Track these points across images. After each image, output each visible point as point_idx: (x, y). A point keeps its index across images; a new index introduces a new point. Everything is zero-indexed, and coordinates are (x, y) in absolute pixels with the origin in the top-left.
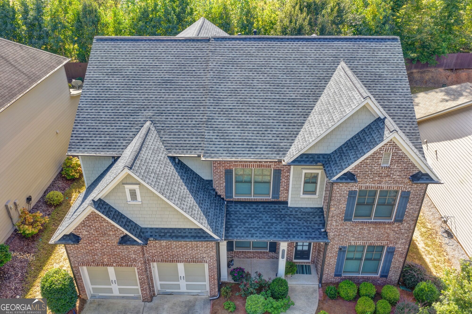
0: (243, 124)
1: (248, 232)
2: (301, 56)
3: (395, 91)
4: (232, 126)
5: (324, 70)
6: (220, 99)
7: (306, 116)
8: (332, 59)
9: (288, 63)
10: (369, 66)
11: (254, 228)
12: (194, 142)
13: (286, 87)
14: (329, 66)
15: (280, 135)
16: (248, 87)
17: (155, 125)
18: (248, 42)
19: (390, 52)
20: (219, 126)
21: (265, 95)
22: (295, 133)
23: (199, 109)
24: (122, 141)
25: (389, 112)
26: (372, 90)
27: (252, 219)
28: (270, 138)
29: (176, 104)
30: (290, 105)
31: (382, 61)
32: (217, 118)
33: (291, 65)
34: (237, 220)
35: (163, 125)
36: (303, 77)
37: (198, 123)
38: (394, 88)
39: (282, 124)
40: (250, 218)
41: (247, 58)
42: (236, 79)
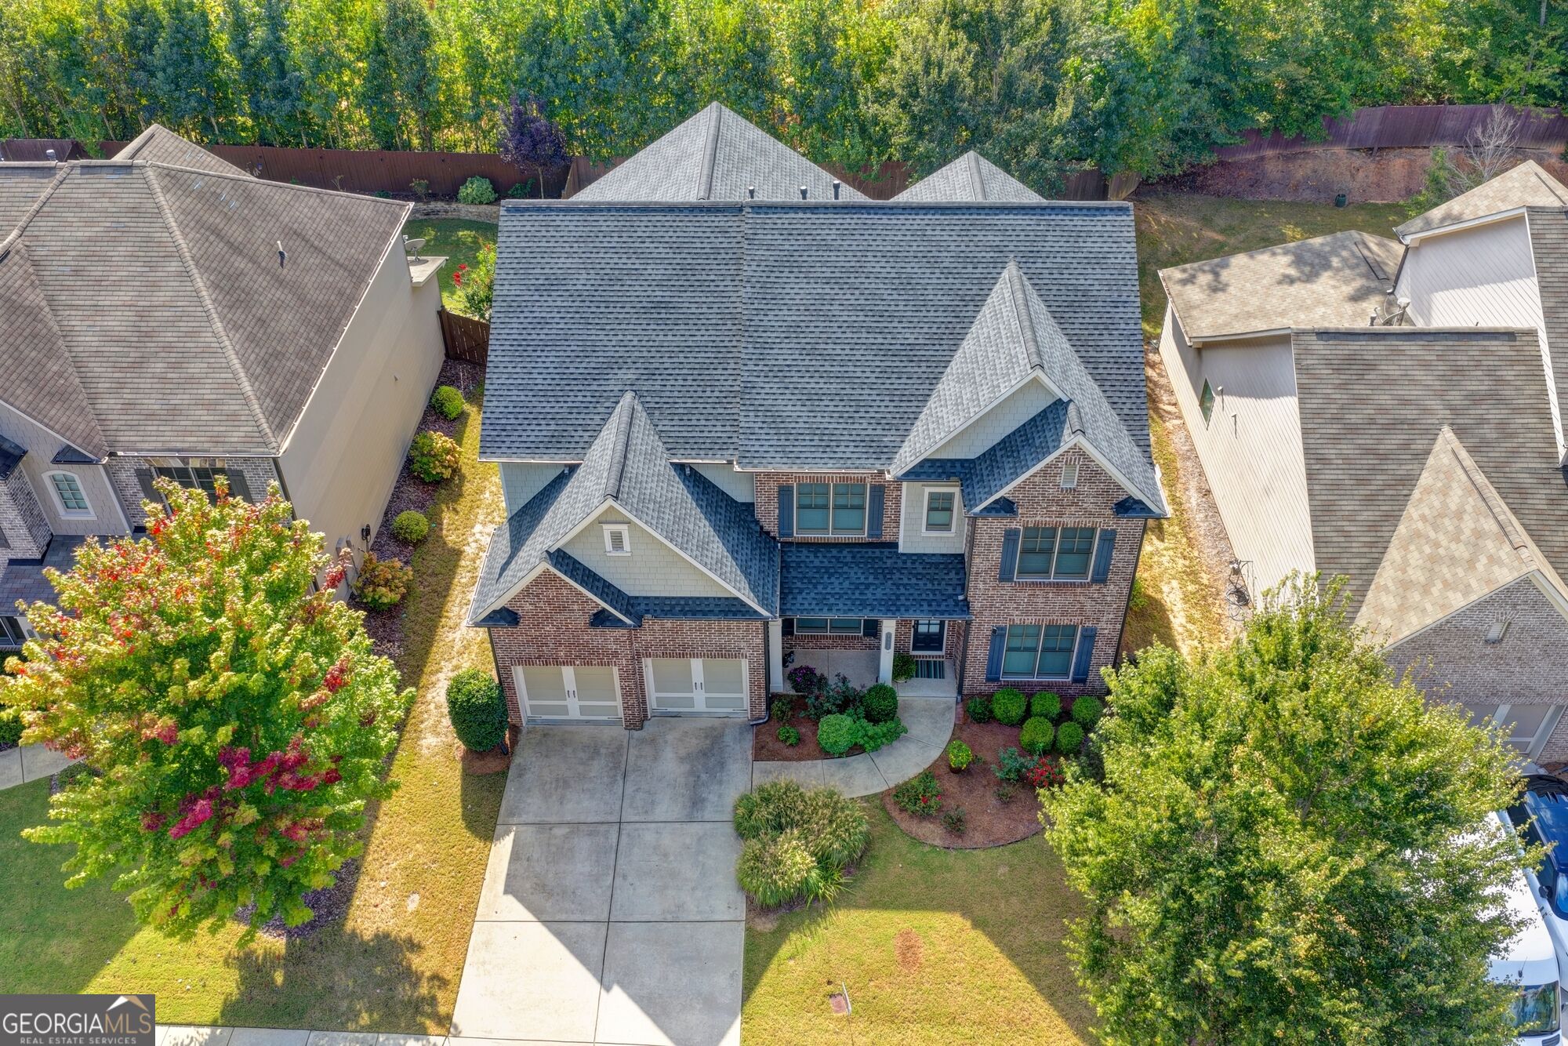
0: (812, 398)
1: (822, 602)
2: (929, 249)
3: (1111, 327)
4: (791, 403)
5: (975, 281)
6: (767, 346)
7: (934, 381)
8: (992, 254)
9: (903, 265)
10: (1065, 271)
11: (833, 595)
12: (719, 435)
13: (896, 320)
14: (985, 271)
15: (883, 421)
16: (822, 319)
17: (642, 399)
18: (822, 216)
19: (1110, 240)
20: (765, 403)
21: (855, 336)
22: (912, 416)
23: (725, 366)
24: (580, 433)
25: (1095, 372)
26: (1066, 326)
27: (829, 578)
28: (864, 426)
29: (681, 355)
30: (904, 359)
31: (1094, 261)
32: (762, 385)
33: (909, 270)
34: (802, 579)
35: (657, 400)
36: (931, 297)
37: (724, 394)
38: (1110, 321)
39: (887, 398)
40: (826, 576)
41: (820, 253)
42: (797, 302)
